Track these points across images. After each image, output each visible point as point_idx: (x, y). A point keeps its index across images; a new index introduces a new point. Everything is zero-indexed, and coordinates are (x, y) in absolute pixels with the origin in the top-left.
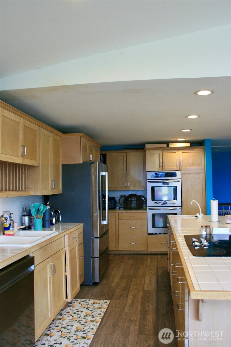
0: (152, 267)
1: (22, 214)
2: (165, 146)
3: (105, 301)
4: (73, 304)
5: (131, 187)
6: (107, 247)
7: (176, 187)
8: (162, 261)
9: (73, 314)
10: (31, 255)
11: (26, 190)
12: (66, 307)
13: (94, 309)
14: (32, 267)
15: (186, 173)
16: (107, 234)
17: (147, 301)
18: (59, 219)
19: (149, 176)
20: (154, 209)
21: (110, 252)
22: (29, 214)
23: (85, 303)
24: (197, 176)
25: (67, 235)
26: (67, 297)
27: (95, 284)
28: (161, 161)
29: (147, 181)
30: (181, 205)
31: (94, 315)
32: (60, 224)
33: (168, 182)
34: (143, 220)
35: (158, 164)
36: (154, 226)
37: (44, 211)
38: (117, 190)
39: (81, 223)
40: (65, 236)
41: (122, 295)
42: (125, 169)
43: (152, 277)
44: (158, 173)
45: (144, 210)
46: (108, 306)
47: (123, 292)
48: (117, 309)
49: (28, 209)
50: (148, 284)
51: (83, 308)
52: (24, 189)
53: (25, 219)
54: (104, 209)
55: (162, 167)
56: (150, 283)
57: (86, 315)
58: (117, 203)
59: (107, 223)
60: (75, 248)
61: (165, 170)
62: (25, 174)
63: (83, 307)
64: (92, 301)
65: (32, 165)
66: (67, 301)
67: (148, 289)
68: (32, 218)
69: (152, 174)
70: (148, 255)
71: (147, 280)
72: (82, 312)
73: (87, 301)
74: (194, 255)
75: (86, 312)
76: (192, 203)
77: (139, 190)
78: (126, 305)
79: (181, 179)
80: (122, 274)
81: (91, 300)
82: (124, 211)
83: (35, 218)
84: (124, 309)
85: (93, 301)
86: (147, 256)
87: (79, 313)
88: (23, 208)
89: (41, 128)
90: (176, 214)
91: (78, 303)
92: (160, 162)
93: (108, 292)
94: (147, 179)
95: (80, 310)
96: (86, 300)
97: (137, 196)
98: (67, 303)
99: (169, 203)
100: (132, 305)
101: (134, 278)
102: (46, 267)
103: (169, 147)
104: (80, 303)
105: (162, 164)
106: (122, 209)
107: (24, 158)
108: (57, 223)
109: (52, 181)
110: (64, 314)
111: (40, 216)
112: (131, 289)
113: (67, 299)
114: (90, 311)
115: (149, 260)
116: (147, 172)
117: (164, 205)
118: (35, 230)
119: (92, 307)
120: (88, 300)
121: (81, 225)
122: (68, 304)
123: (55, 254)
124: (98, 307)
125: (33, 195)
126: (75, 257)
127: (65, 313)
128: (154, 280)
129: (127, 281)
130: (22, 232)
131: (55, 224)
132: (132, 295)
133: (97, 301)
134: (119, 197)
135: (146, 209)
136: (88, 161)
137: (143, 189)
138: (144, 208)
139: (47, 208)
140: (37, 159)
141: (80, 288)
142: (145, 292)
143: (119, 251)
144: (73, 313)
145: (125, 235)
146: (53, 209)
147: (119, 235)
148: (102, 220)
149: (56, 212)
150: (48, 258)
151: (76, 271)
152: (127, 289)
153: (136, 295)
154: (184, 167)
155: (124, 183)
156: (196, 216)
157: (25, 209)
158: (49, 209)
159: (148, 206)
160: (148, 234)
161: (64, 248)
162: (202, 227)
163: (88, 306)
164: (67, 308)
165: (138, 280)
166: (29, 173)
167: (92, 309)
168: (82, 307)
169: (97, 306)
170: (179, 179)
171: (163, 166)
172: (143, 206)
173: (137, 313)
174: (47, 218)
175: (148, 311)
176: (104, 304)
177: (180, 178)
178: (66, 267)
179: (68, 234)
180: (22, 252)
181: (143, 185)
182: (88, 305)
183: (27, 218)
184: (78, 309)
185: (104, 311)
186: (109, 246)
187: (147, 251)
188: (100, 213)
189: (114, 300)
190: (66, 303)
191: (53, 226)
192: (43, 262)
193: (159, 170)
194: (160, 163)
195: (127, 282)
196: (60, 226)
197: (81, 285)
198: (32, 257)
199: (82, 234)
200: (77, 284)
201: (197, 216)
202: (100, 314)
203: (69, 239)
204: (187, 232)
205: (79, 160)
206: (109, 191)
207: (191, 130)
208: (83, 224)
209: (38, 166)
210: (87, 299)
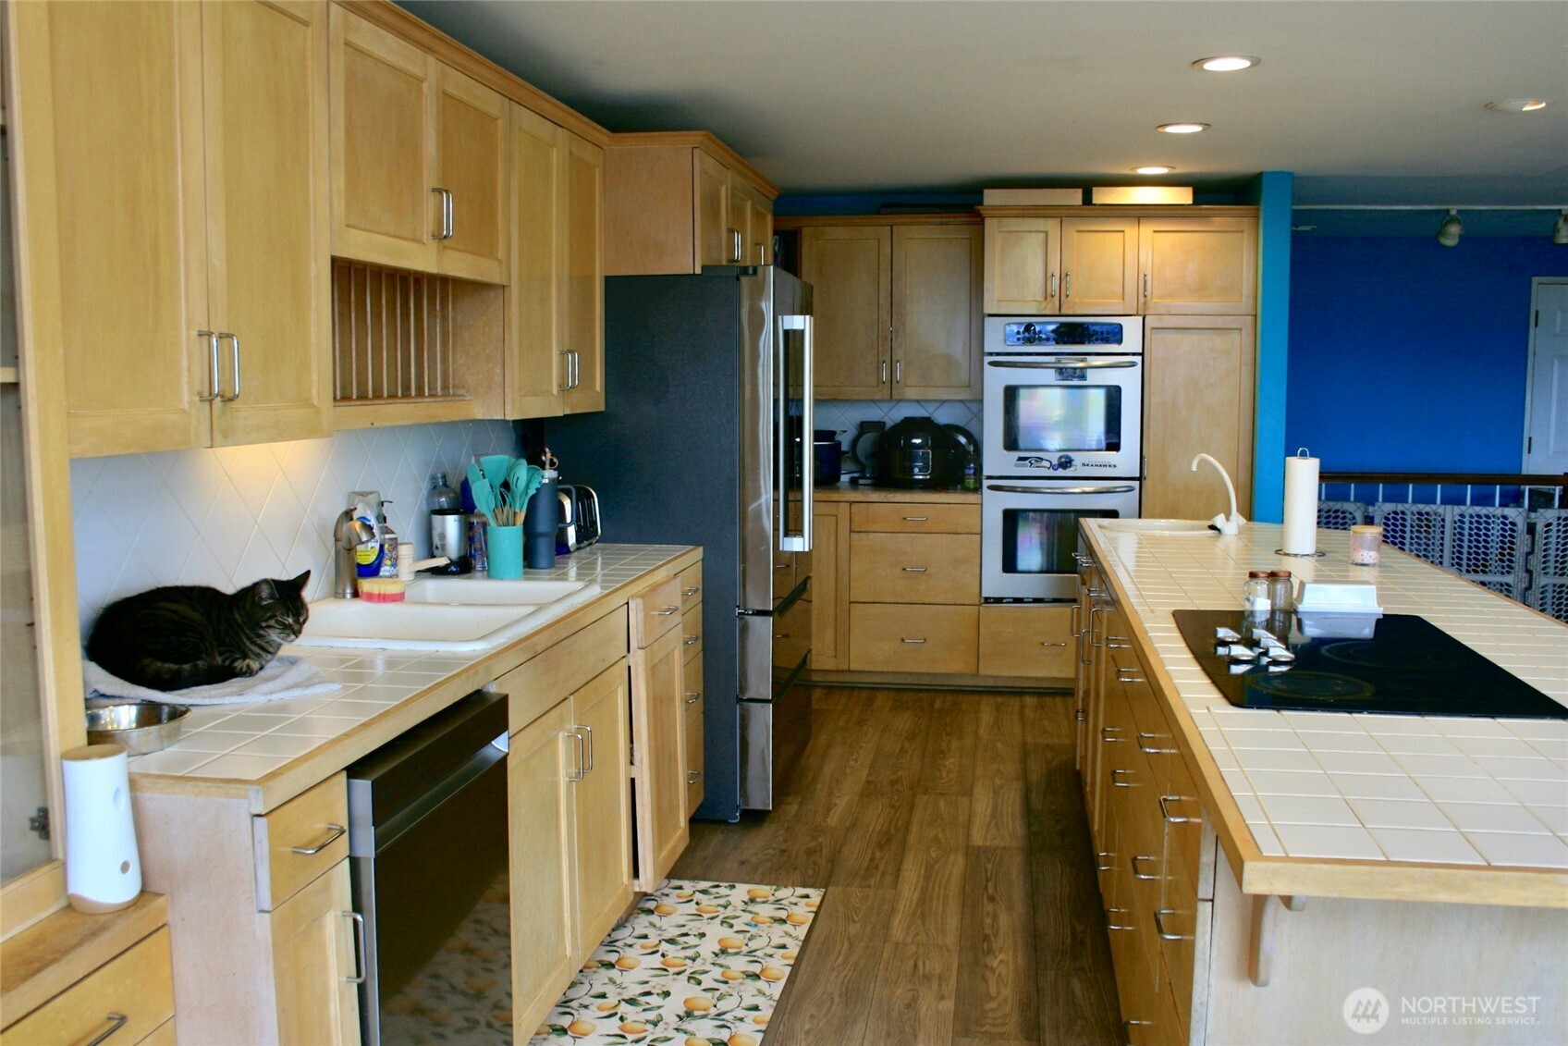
0: (999, 745)
1: (428, 504)
2: (1076, 197)
3: (801, 891)
4: (660, 902)
5: (908, 384)
6: (803, 655)
7: (1118, 389)
8: (1046, 723)
9: (665, 947)
10: (493, 689)
11: (449, 395)
12: (631, 914)
13: (754, 923)
14: (500, 744)
15: (1166, 326)
16: (805, 596)
17: (985, 897)
18: (592, 527)
19: (997, 336)
20: (1012, 489)
21: (815, 677)
22: (463, 504)
23: (715, 898)
24: (1218, 341)
25: (639, 601)
26: (636, 874)
27: (754, 818)
28: (1054, 267)
29: (987, 359)
30: (1138, 475)
31: (756, 951)
32: (599, 549)
33: (1081, 368)
34: (961, 537)
35: (1040, 283)
36: (1010, 564)
37: (532, 492)
38: (843, 397)
39: (692, 547)
40: (628, 603)
41: (876, 868)
42: (884, 301)
43: (1002, 791)
44: (1038, 323)
45: (966, 490)
46: (817, 913)
47: (878, 855)
48: (858, 925)
49: (455, 483)
50: (988, 819)
51: (705, 921)
52: (442, 389)
53: (443, 525)
54: (794, 483)
55: (1057, 298)
56: (994, 815)
57: (724, 951)
58: (843, 459)
59: (807, 550)
60: (668, 656)
61: (1070, 312)
62: (445, 318)
63: (706, 916)
64: (742, 891)
65: (478, 278)
66: (637, 890)
67: (988, 844)
68: (475, 521)
69: (1008, 329)
70: (979, 692)
71: (982, 804)
72: (703, 935)
73: (723, 891)
74: (1237, 703)
75: (721, 937)
76: (1198, 466)
77: (946, 401)
78: (893, 910)
79: (1142, 354)
80: (869, 775)
81: (737, 885)
82: (875, 496)
83: (492, 522)
84: (887, 927)
85: (749, 892)
86: (976, 698)
87: (691, 940)
88: (433, 478)
89: (517, 108)
90: (1113, 514)
91: (685, 900)
92: (1049, 275)
93: (810, 853)
94: (986, 350)
95: (694, 927)
96: (718, 886)
97: (938, 425)
98: (634, 899)
99: (1084, 465)
100: (923, 908)
101: (925, 794)
102: (552, 742)
103: (1094, 202)
104: (692, 900)
105: (1056, 281)
106: (864, 485)
107: (445, 247)
108: (582, 545)
109: (563, 354)
110: (626, 945)
111: (515, 514)
112: (912, 839)
113: (636, 882)
114: (737, 934)
115: (987, 716)
116: (988, 321)
117: (1060, 470)
118: (489, 577)
119: (747, 917)
120: (727, 884)
121: (692, 553)
122: (638, 902)
123: (587, 683)
124: (771, 918)
125: (480, 417)
126: (672, 699)
127: (630, 941)
128: (1010, 803)
129: (893, 807)
130: (434, 586)
131: (578, 549)
132: (920, 869)
133: (763, 890)
134: (852, 432)
135: (978, 489)
136: (724, 263)
137: (964, 395)
138: (966, 484)
139: (543, 477)
140: (501, 254)
141: (688, 833)
142: (975, 855)
143: (849, 671)
144: (663, 943)
145: (877, 600)
146: (571, 484)
147: (851, 602)
148: (786, 535)
149: (582, 498)
150: (560, 703)
151: (673, 758)
152: (893, 841)
153: (937, 866)
154: (1157, 302)
155: (879, 369)
156: (1213, 527)
157: (441, 483)
158: (552, 481)
159: (986, 472)
160: (983, 601)
161: (624, 660)
162: (1253, 575)
163: (729, 912)
164: (636, 920)
165: (942, 803)
166: (459, 318)
167: (747, 924)
168: (700, 916)
169: (765, 911)
170: (1134, 354)
171: (1062, 295)
172: (964, 474)
173: (947, 947)
174: (544, 524)
175: (992, 939)
176: (796, 904)
177: (1140, 351)
178: (632, 742)
179: (642, 597)
180: (458, 675)
181: (964, 377)
182: (725, 907)
183: (451, 525)
184: (684, 926)
185: (802, 932)
186: (810, 651)
187: (977, 675)
188: (776, 501)
189: (840, 888)
190: (631, 898)
191: (569, 558)
192: (540, 721)
193: (1045, 309)
194: (1047, 277)
195: (892, 811)
196: (596, 559)
197: (694, 821)
198: (498, 698)
199: (699, 596)
200: (678, 817)
201: (1218, 526)
202: (784, 947)
203: (647, 618)
204: (1181, 598)
205: (685, 260)
206: (818, 402)
207: (1206, 125)
208: (701, 549)
209: (504, 283)
210: (721, 881)
